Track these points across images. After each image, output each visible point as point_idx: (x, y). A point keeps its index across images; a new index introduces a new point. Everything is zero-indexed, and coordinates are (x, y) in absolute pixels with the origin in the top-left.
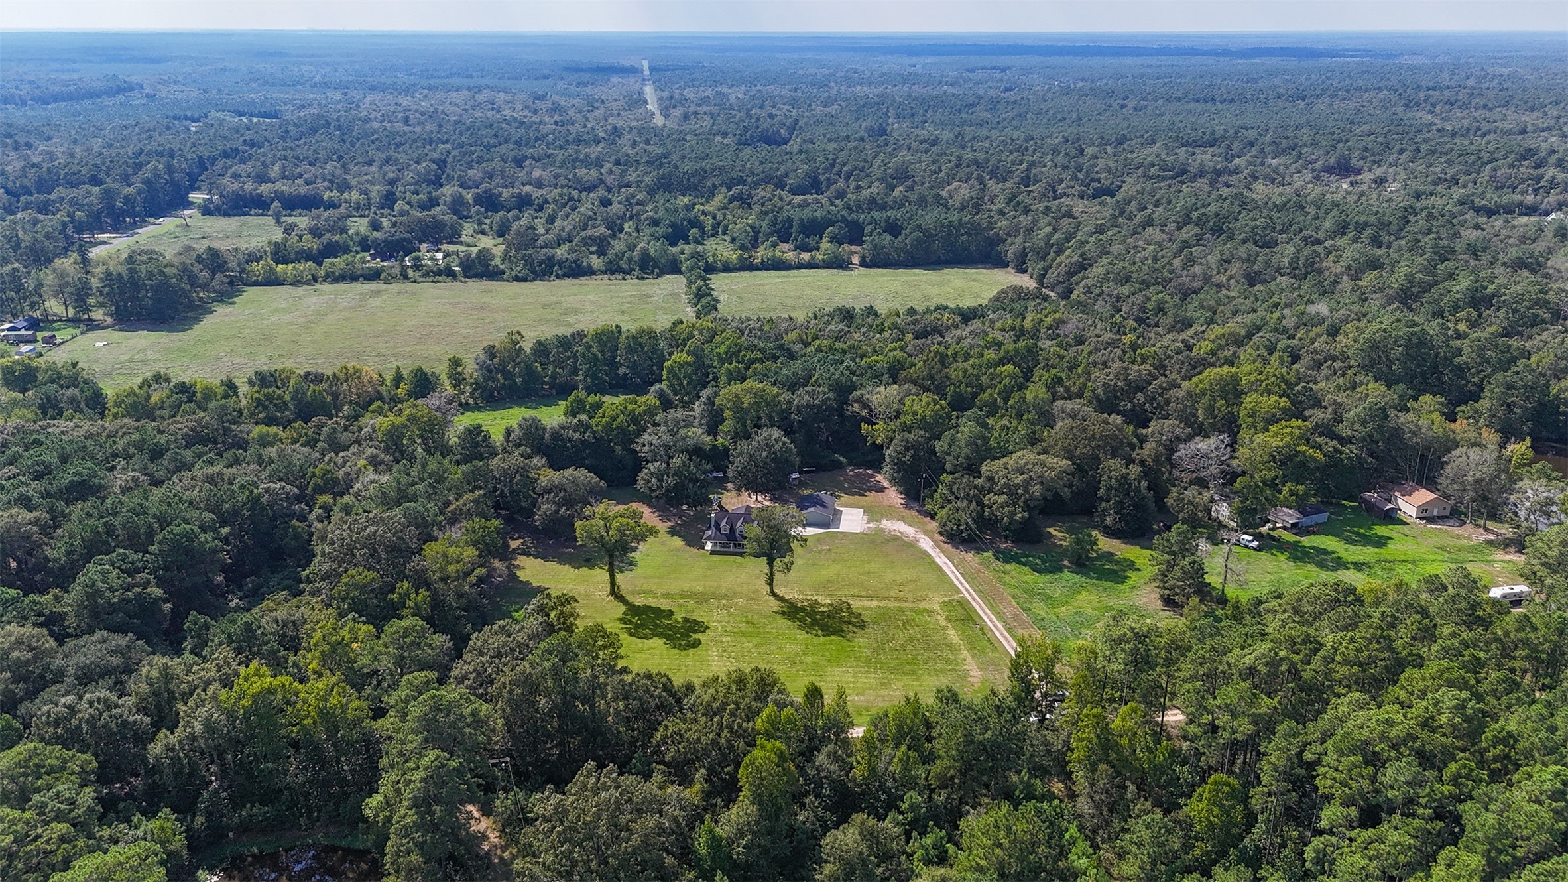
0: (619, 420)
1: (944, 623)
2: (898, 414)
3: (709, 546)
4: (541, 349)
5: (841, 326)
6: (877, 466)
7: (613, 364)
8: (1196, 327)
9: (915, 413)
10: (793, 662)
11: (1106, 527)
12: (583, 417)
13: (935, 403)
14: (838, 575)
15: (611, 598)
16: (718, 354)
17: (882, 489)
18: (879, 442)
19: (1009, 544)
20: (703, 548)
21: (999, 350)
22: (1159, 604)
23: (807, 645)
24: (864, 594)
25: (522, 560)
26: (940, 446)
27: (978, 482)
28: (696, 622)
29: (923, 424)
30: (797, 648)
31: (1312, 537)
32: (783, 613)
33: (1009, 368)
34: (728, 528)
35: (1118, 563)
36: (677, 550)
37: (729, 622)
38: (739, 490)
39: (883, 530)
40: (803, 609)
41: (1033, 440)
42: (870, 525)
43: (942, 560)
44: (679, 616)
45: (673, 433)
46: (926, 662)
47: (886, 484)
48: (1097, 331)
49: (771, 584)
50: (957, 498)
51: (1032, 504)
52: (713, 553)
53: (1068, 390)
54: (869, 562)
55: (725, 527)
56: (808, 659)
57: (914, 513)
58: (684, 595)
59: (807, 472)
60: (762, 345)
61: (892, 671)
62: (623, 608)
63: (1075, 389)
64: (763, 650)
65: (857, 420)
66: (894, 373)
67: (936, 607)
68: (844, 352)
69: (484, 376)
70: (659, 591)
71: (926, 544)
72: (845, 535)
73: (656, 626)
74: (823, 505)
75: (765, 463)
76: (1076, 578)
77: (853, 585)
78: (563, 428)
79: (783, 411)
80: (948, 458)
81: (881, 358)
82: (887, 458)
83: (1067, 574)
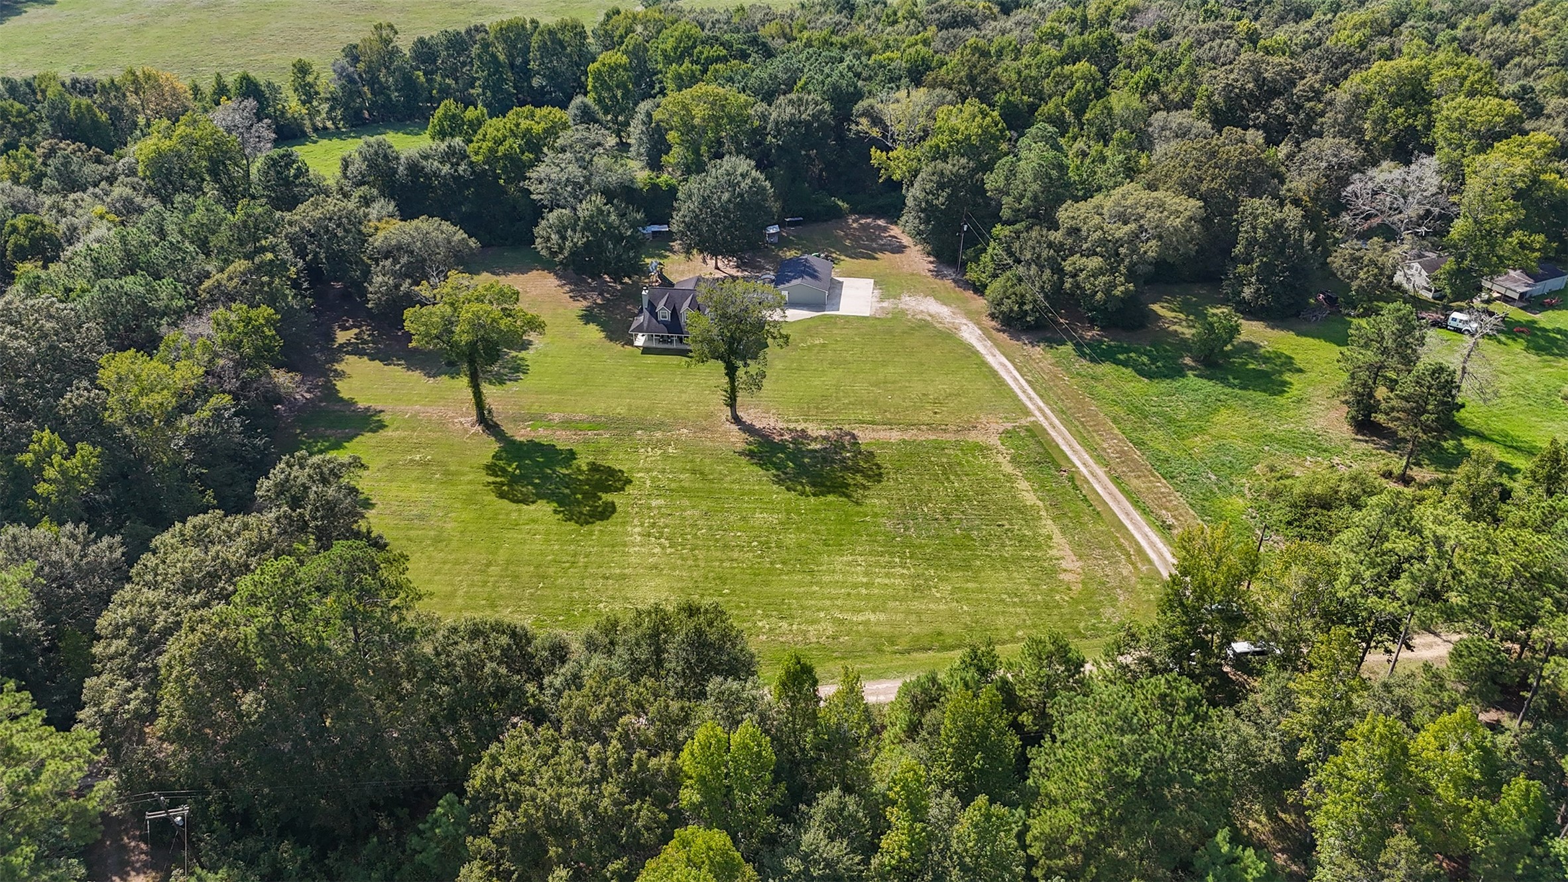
0: (507, 144)
1: (1008, 468)
2: (926, 134)
3: (640, 340)
4: (425, 52)
5: (837, 18)
6: (893, 212)
7: (525, 73)
8: (1318, 16)
9: (954, 131)
10: (766, 545)
11: (1243, 302)
12: (458, 141)
13: (985, 115)
14: (837, 387)
15: (479, 428)
16: (664, 51)
17: (900, 249)
18: (896, 177)
19: (1096, 332)
20: (631, 343)
21: (1060, 45)
22: (1345, 431)
23: (788, 512)
24: (878, 418)
25: (351, 364)
26: (992, 181)
27: (1056, 236)
28: (611, 472)
29: (966, 148)
30: (774, 519)
31: (1550, 313)
32: (751, 454)
33: (1083, 66)
34: (668, 313)
35: (1266, 359)
36: (592, 346)
37: (663, 471)
38: (688, 252)
39: (903, 312)
40: (782, 447)
41: (1130, 172)
42: (885, 304)
43: (996, 360)
44: (583, 462)
45: (585, 165)
46: (986, 543)
47: (906, 240)
48: (1185, 23)
49: (732, 402)
50: (1019, 261)
51: (1141, 269)
52: (646, 351)
53: (1164, 98)
54: (885, 364)
55: (664, 313)
56: (791, 539)
57: (949, 283)
58: (597, 423)
59: (791, 224)
60: (727, 37)
61: (931, 561)
62: (494, 446)
63: (1176, 97)
64: (715, 523)
65: (865, 143)
66: (917, 74)
67: (994, 440)
68: (844, 47)
69: (343, 87)
70: (557, 417)
71: (970, 334)
72: (847, 319)
73: (546, 478)
74: (814, 275)
75: (726, 210)
76: (1207, 386)
77: (861, 403)
78: (426, 157)
79: (755, 131)
80: (1005, 200)
81: (897, 54)
82: (910, 202)
83: (1192, 380)
